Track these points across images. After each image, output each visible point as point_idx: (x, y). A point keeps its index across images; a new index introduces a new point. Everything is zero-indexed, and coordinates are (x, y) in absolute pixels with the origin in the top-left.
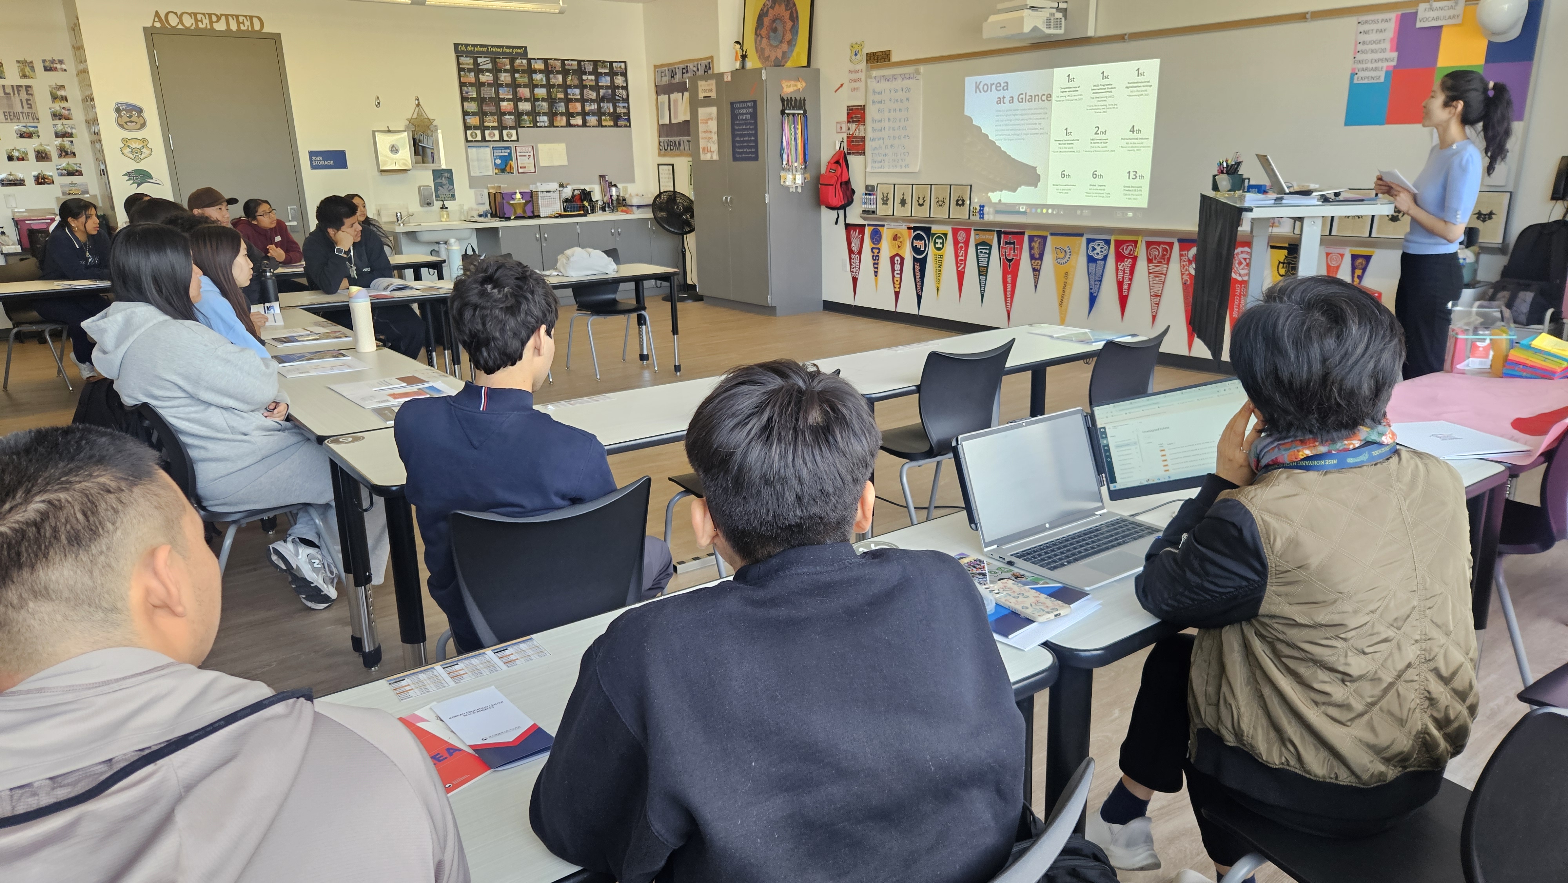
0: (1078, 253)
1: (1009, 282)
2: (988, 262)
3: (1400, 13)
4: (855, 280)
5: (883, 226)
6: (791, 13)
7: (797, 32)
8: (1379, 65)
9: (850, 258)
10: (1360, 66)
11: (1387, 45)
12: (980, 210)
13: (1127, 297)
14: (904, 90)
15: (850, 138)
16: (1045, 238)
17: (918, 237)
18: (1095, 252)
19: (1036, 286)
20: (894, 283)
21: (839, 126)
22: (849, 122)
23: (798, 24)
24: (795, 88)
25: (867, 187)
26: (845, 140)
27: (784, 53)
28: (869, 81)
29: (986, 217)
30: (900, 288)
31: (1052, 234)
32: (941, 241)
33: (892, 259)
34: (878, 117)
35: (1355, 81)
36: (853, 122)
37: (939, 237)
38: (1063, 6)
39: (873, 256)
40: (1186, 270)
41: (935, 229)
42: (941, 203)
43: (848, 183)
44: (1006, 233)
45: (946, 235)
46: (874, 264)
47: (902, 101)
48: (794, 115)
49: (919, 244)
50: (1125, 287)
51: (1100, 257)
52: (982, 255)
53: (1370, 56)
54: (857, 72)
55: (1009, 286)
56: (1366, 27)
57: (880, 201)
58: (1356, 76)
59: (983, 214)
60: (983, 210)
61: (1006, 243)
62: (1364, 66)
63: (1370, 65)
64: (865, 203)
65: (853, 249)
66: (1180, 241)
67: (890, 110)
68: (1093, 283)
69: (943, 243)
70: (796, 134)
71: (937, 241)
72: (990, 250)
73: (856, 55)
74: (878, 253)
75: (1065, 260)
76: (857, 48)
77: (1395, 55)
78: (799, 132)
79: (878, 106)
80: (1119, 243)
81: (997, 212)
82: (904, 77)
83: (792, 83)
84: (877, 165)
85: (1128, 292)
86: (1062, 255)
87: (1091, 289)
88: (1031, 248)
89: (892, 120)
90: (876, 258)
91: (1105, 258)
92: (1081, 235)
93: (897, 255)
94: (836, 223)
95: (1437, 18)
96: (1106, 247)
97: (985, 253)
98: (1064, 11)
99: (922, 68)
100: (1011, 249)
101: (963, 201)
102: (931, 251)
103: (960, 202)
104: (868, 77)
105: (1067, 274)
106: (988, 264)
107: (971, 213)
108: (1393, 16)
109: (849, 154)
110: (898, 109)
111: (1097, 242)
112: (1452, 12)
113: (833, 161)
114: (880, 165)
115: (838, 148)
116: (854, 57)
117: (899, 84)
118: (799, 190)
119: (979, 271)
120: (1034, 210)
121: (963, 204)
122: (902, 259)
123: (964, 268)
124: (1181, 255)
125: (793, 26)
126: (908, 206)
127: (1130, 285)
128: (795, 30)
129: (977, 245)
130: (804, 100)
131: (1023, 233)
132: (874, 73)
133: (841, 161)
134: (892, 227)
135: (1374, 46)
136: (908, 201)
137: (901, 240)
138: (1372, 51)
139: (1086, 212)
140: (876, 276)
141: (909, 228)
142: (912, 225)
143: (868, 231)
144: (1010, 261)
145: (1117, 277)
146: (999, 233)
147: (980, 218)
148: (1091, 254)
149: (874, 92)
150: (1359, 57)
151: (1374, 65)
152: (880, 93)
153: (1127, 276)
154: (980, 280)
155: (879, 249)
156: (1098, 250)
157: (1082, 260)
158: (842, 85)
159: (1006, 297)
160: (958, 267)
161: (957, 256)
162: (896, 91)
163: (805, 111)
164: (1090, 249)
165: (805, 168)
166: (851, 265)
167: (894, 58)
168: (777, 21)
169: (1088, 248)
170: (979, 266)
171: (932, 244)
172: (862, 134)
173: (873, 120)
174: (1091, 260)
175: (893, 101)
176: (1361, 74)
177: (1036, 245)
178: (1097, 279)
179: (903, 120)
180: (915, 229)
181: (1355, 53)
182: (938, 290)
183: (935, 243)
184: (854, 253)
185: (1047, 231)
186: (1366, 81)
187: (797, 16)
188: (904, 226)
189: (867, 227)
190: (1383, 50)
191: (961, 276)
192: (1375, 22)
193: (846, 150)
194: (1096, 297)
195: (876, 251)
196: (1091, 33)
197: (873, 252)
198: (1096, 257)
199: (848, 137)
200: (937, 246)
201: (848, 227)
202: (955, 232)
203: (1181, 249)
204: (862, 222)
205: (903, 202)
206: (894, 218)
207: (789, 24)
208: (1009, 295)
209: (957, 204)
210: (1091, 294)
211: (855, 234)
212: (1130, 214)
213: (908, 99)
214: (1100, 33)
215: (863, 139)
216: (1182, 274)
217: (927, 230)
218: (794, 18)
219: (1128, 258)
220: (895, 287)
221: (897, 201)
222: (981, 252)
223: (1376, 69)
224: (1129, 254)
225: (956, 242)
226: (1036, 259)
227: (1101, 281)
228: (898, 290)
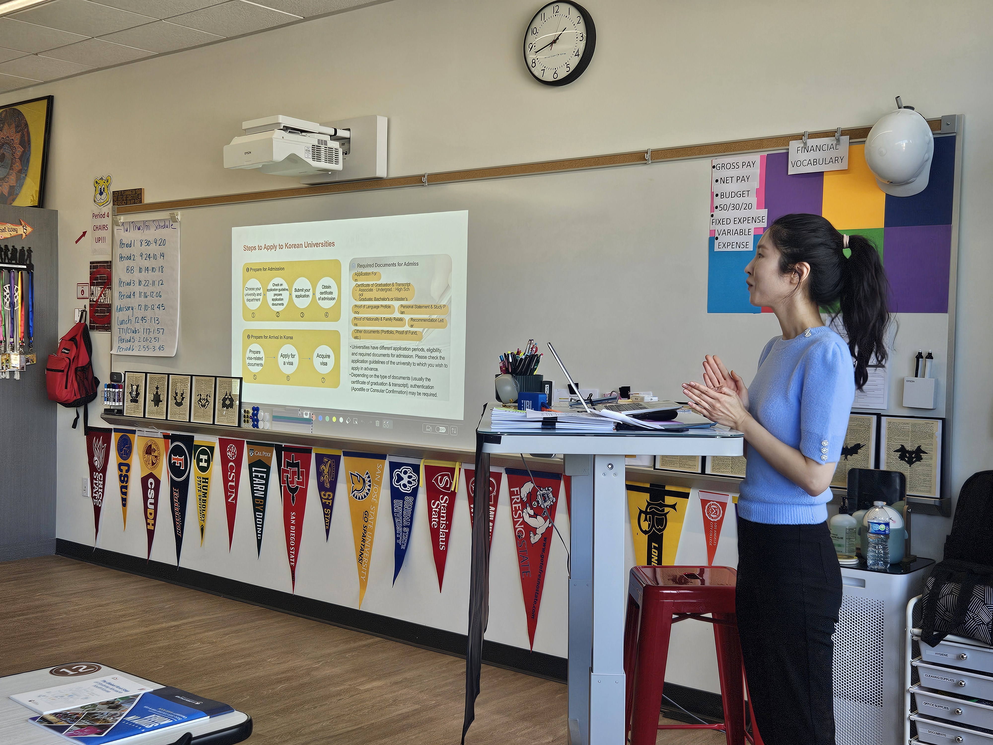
0: (379, 484)
1: (293, 522)
2: (266, 491)
3: (766, 154)
4: (97, 510)
5: (134, 432)
6: (22, 136)
7: (28, 161)
8: (745, 226)
9: (92, 479)
10: (720, 227)
11: (753, 200)
12: (253, 414)
13: (445, 552)
14: (158, 242)
15: (94, 306)
16: (336, 460)
17: (177, 451)
18: (402, 483)
19: (328, 531)
20: (147, 518)
21: (80, 289)
22: (92, 284)
23: (29, 151)
25: (112, 375)
26: (88, 309)
27: (12, 188)
28: (116, 228)
29: (261, 425)
30: (154, 525)
31: (346, 454)
32: (205, 457)
33: (144, 481)
34: (126, 278)
35: (716, 249)
36: (98, 284)
37: (204, 452)
38: (341, 133)
39: (121, 476)
40: (520, 517)
41: (199, 439)
42: (203, 402)
43: (89, 366)
44: (287, 449)
45: (212, 449)
46: (122, 487)
47: (155, 257)
48: (9, 269)
49: (178, 460)
50: (442, 537)
51: (408, 490)
52: (257, 481)
53: (732, 214)
54: (103, 216)
55: (293, 528)
56: (724, 173)
57: (128, 397)
58: (716, 242)
59: (257, 421)
60: (256, 415)
61: (289, 464)
62: (726, 227)
63: (732, 227)
64: (108, 400)
65: (96, 464)
66: (508, 471)
67: (140, 270)
68: (399, 529)
69: (208, 461)
71: (202, 457)
72: (268, 473)
73: (101, 194)
74: (128, 471)
75: (364, 493)
76: (102, 184)
77: (764, 213)
79: (126, 263)
80: (431, 472)
81: (276, 418)
82: (162, 225)
84: (125, 345)
85: (446, 546)
86: (359, 487)
87: (397, 538)
88: (319, 474)
89: (143, 283)
90: (124, 479)
91: (415, 492)
92: (383, 457)
93: (151, 475)
94: (74, 426)
95: (816, 162)
96: (415, 477)
97: (262, 478)
98: (345, 141)
99: (179, 214)
100: (294, 473)
101: (232, 400)
102: (194, 472)
103: (228, 402)
104: (115, 223)
105: (366, 513)
106: (265, 494)
107: (243, 419)
108: (756, 158)
109: (92, 328)
110: (150, 268)
111: (403, 469)
112: (833, 153)
113: (68, 338)
114: (128, 345)
115: (77, 319)
116: (98, 196)
117: (151, 234)
118: (17, 376)
119: (255, 505)
120: (320, 418)
121: (231, 406)
122: (158, 482)
123: (235, 498)
124: (512, 494)
125: (24, 152)
126: (163, 405)
127: (448, 535)
128: (25, 159)
129: (251, 466)
130: (30, 251)
131: (309, 451)
132: (122, 219)
133: (78, 338)
134: (145, 434)
135: (736, 200)
136: (163, 397)
137: (156, 454)
138: (734, 207)
139: (387, 424)
140: (124, 505)
141: (166, 437)
142: (170, 433)
143: (114, 438)
144: (293, 490)
145: (430, 522)
146: (279, 449)
147: (254, 426)
148: (396, 485)
149: (122, 244)
150: (718, 214)
151: (739, 227)
152: (129, 246)
153: (443, 521)
154: (256, 518)
155: (128, 466)
156: (405, 481)
157: (385, 494)
158: (84, 233)
159: (289, 546)
160: (227, 497)
161: (226, 481)
162: (148, 243)
163: (30, 268)
164: (395, 478)
165: (30, 345)
166: (92, 488)
167: (148, 199)
168: (6, 147)
169: (391, 477)
170: (254, 497)
171: (194, 462)
172: (108, 302)
173: (120, 282)
174: (396, 494)
175: (144, 256)
176: (723, 239)
177: (326, 469)
178: (405, 523)
179: (156, 283)
180: (174, 438)
181: (712, 210)
182: (202, 530)
183: (199, 460)
184: (97, 471)
185: (340, 448)
186: (730, 249)
187: (29, 141)
188: (159, 433)
189: (113, 433)
190: (748, 206)
191: (231, 510)
192: (734, 166)
193: (88, 323)
194: (405, 551)
195: (124, 468)
196: (381, 172)
197: (120, 470)
198: (402, 490)
199: (91, 305)
200: (201, 464)
201: (90, 432)
202: (223, 444)
203: (511, 485)
204: (106, 425)
205: (157, 400)
206: (145, 423)
207: (19, 150)
208: (292, 543)
209: (224, 405)
210: (397, 546)
211: (98, 443)
212: (443, 430)
213: (162, 255)
214: (394, 174)
215: (109, 307)
216: (515, 523)
217: (189, 441)
218: (26, 143)
219: (445, 494)
220: (148, 524)
221: (150, 397)
222: (256, 476)
223: (742, 232)
224: (444, 488)
225: (225, 460)
226: (326, 490)
227: (410, 527)
228: (152, 528)
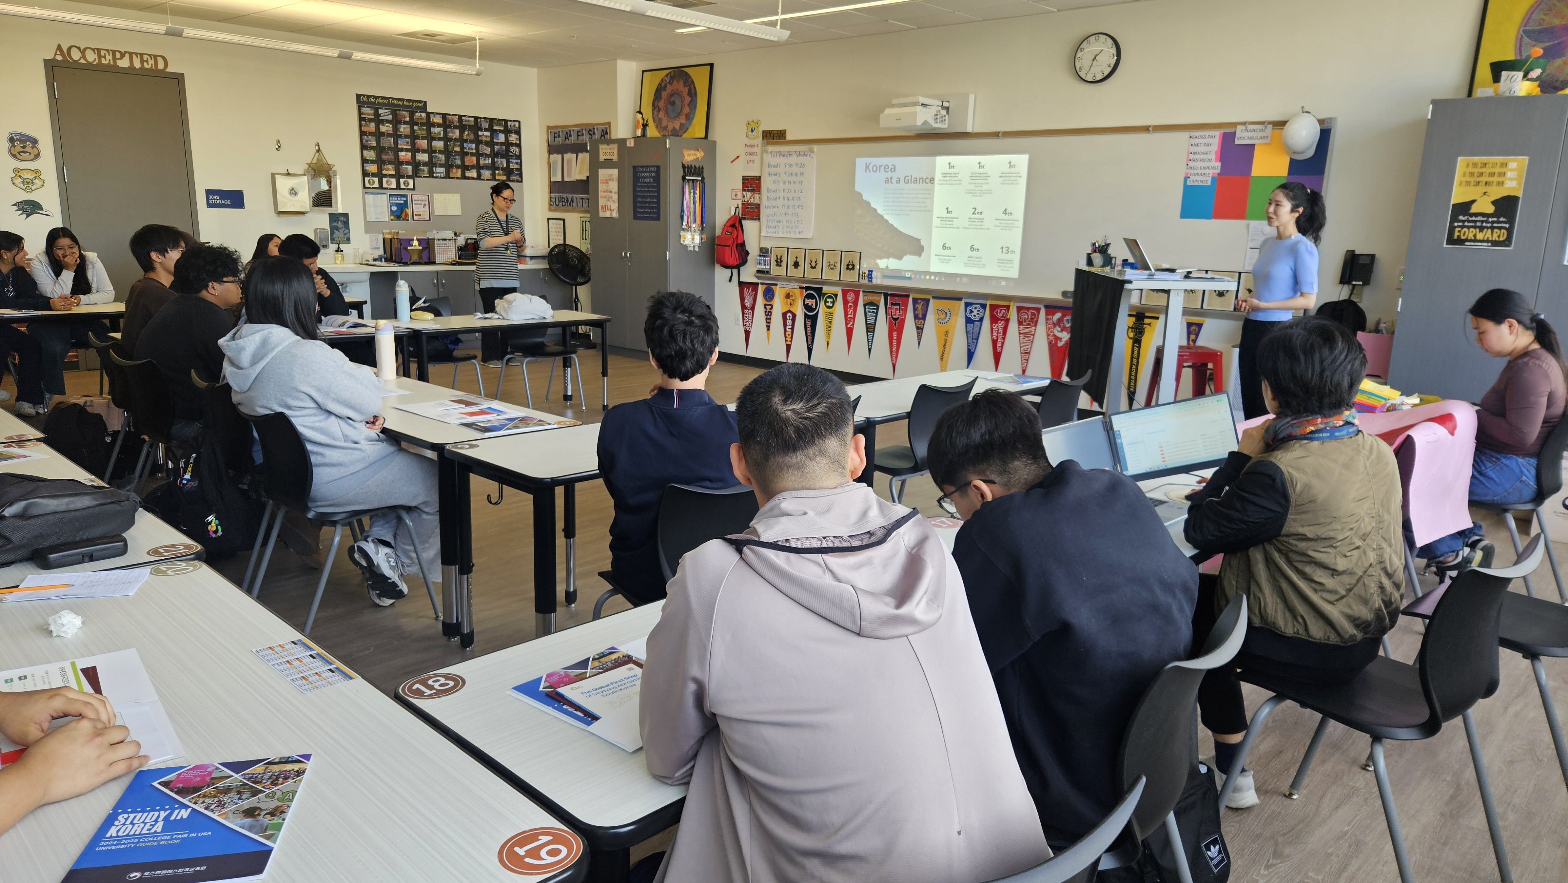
0: (957, 315)
1: (895, 338)
2: (876, 320)
3: (1222, 132)
4: (747, 334)
5: (776, 285)
6: (690, 90)
7: (695, 107)
8: (1207, 171)
9: (743, 313)
10: (1192, 171)
11: (1213, 156)
12: (869, 274)
13: (1000, 353)
14: (799, 166)
15: (745, 205)
16: (927, 301)
17: (809, 296)
18: (973, 314)
19: (919, 343)
20: (786, 337)
21: (734, 193)
22: (744, 190)
23: (696, 100)
24: (695, 157)
25: (761, 249)
26: (740, 206)
27: (682, 125)
28: (765, 155)
29: (874, 281)
30: (791, 341)
31: (934, 298)
32: (832, 300)
33: (784, 315)
34: (773, 187)
35: (1188, 183)
36: (748, 190)
37: (830, 297)
38: (946, 104)
39: (766, 312)
40: (1052, 332)
41: (826, 289)
42: (832, 267)
43: (743, 245)
44: (891, 295)
45: (836, 295)
46: (767, 319)
47: (796, 174)
48: (693, 181)
49: (811, 302)
50: (999, 344)
51: (977, 318)
52: (869, 314)
53: (1199, 164)
54: (753, 146)
55: (895, 341)
56: (1196, 141)
57: (773, 263)
58: (1189, 180)
59: (871, 278)
60: (871, 275)
61: (893, 304)
62: (1195, 172)
63: (1199, 171)
64: (760, 264)
65: (746, 304)
66: (1046, 307)
67: (784, 182)
68: (970, 341)
69: (833, 303)
70: (694, 198)
71: (828, 300)
72: (877, 309)
73: (752, 131)
74: (771, 308)
75: (946, 320)
76: (753, 125)
77: (1219, 164)
78: (697, 196)
79: (773, 178)
80: (993, 308)
81: (885, 277)
82: (799, 154)
83: (693, 152)
84: (771, 230)
85: (1002, 349)
86: (943, 316)
87: (968, 346)
88: (915, 309)
89: (787, 191)
90: (768, 314)
91: (981, 320)
92: (960, 299)
93: (789, 311)
94: (730, 280)
95: (1252, 138)
96: (982, 310)
97: (873, 312)
98: (947, 109)
99: (816, 148)
100: (896, 309)
101: (853, 266)
102: (822, 310)
103: (850, 267)
104: (764, 151)
105: (947, 333)
106: (875, 322)
107: (861, 277)
108: (1217, 133)
109: (744, 219)
110: (792, 182)
111: (974, 306)
112: (1262, 134)
113: (728, 224)
114: (774, 230)
115: (733, 213)
116: (750, 133)
117: (793, 159)
118: (697, 249)
119: (867, 328)
120: (918, 276)
121: (853, 268)
122: (794, 316)
123: (853, 325)
124: (1047, 319)
125: (691, 101)
126: (801, 268)
127: (1003, 343)
128: (693, 104)
129: (865, 305)
130: (703, 168)
131: (908, 296)
132: (770, 148)
133: (737, 225)
134: (785, 286)
135: (1203, 157)
136: (801, 263)
137: (793, 298)
138: (1201, 160)
139: (964, 280)
140: (768, 330)
141: (801, 288)
142: (804, 285)
143: (761, 289)
144: (896, 320)
145: (992, 336)
146: (886, 295)
147: (869, 281)
148: (968, 315)
149: (770, 165)
150: (1191, 164)
151: (1203, 171)
152: (775, 167)
153: (1001, 335)
154: (868, 336)
155: (772, 306)
156: (975, 312)
157: (961, 322)
158: (738, 157)
159: (891, 352)
160: (847, 324)
161: (846, 314)
162: (791, 166)
163: (703, 178)
164: (968, 311)
165: (702, 229)
166: (744, 319)
167: (789, 137)
168: (676, 96)
169: (966, 311)
170: (867, 324)
171: (822, 303)
172: (757, 201)
173: (768, 190)
174: (969, 321)
175: (788, 174)
176: (1192, 178)
177: (919, 307)
178: (974, 337)
179: (797, 191)
180: (807, 289)
181: (1187, 161)
182: (828, 344)
183: (826, 302)
184: (747, 309)
185: (930, 295)
186: (1196, 184)
187: (696, 93)
188: (797, 285)
189: (760, 286)
190: (1210, 160)
191: (849, 332)
192: (1203, 137)
193: (740, 215)
194: (973, 353)
195: (768, 307)
196: (969, 129)
197: (766, 308)
198: (973, 318)
199: (743, 204)
200: (827, 304)
201: (742, 285)
202: (845, 293)
203: (1047, 314)
204: (755, 280)
205: (796, 265)
206: (787, 279)
207: (688, 99)
208: (894, 350)
209: (848, 268)
210: (969, 350)
211: (748, 292)
212: (1003, 283)
213: (802, 174)
214: (978, 130)
215: (758, 206)
216: (1048, 335)
217: (819, 291)
218: (693, 94)
219: (1002, 320)
220: (786, 341)
221: (791, 263)
222: (869, 311)
223: (1205, 174)
224: (1002, 317)
225: (845, 302)
226: (919, 319)
227: (977, 339)
228: (789, 343)
